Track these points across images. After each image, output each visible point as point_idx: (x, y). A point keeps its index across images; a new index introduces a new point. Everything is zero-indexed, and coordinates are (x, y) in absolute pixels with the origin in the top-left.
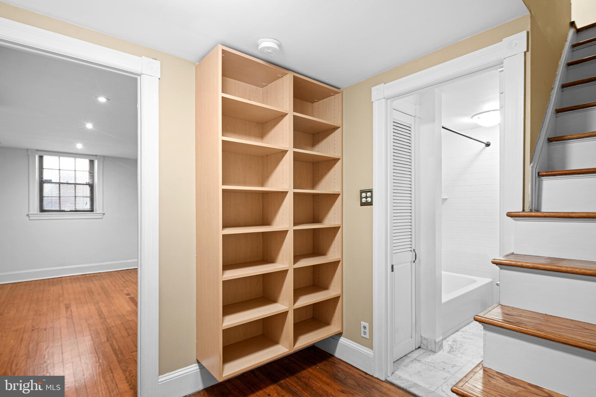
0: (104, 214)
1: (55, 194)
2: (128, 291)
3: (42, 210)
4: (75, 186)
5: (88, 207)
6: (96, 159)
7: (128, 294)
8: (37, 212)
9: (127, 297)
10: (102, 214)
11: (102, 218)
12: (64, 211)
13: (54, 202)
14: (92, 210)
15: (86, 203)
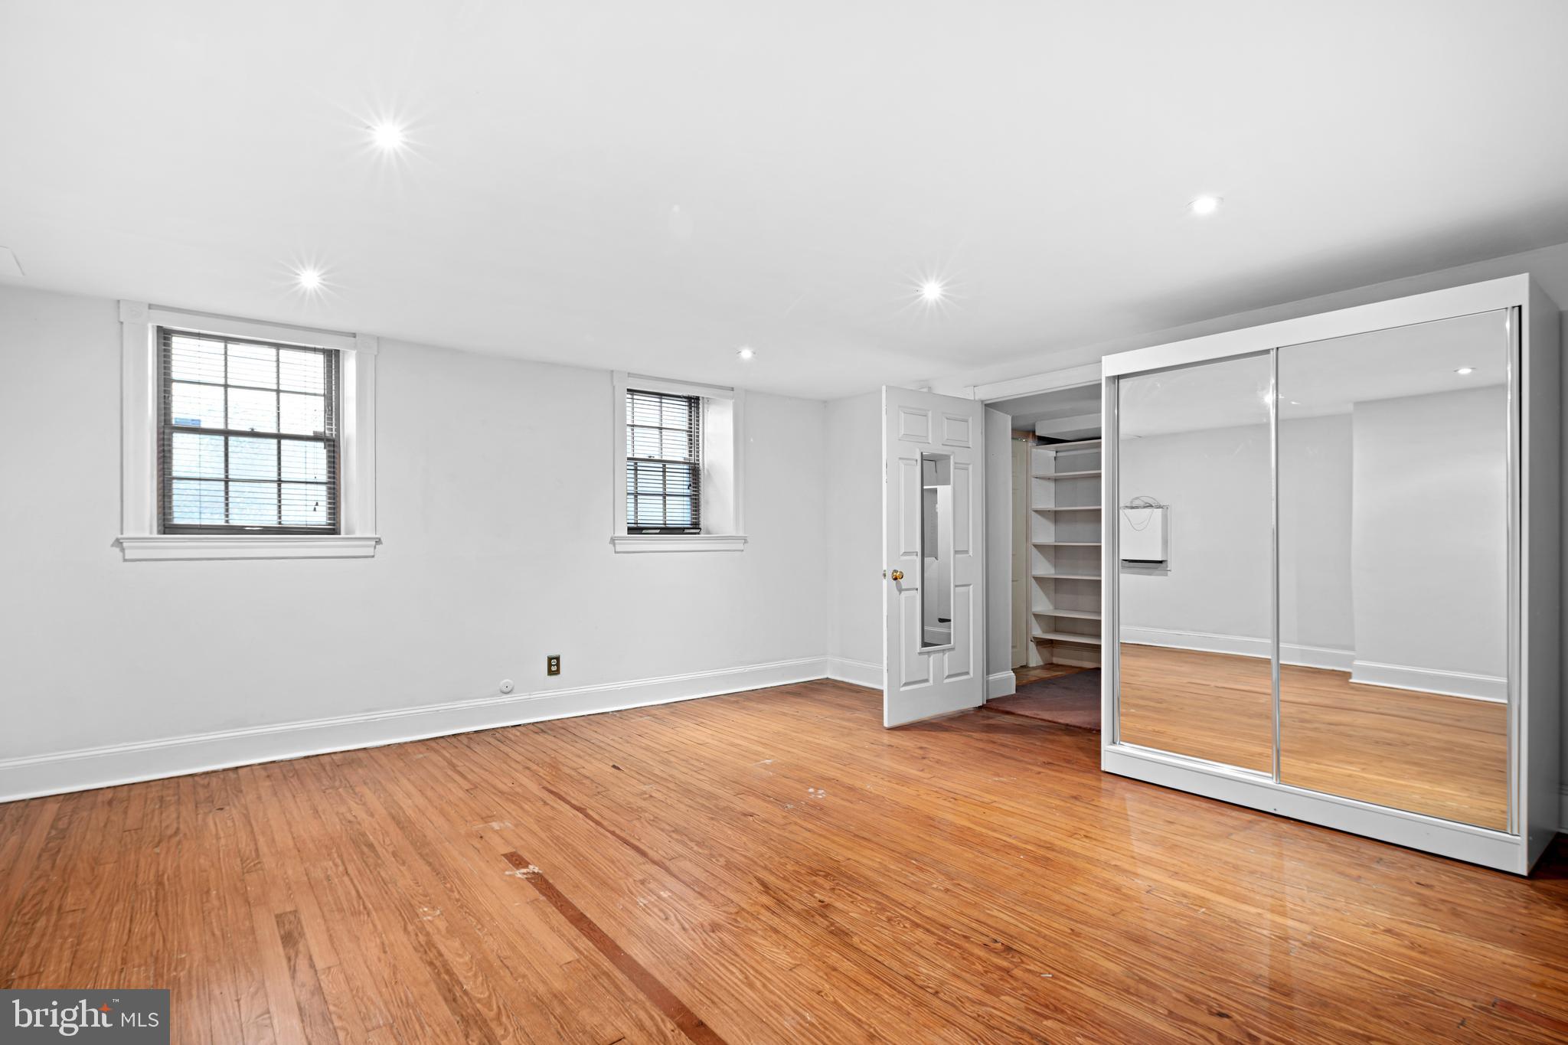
0: (378, 541)
1: (211, 471)
2: (507, 842)
3: (167, 526)
4: (279, 443)
5: (321, 518)
6: (355, 347)
7: (516, 860)
8: (151, 533)
9: (519, 873)
10: (374, 543)
11: (373, 556)
12: (240, 530)
13: (206, 499)
14: (333, 530)
15: (315, 503)
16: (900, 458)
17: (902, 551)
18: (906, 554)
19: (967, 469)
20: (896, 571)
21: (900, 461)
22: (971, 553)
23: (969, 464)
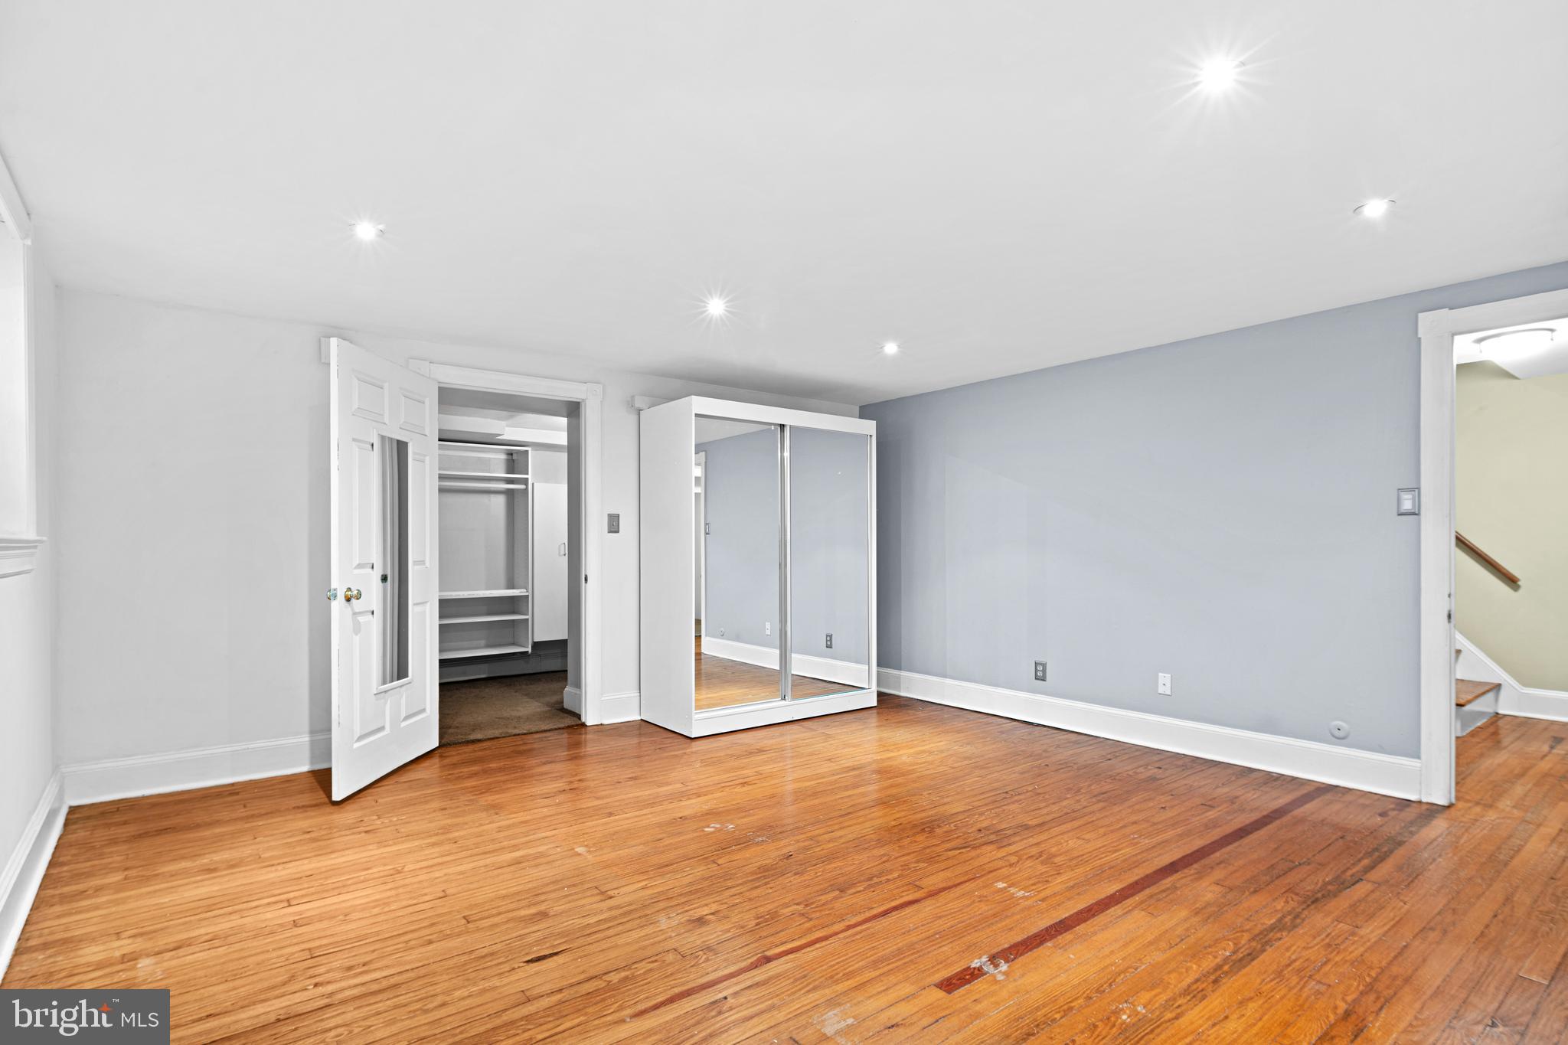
16: (354, 440)
17: (356, 562)
18: (360, 566)
19: (423, 461)
20: (349, 589)
21: (354, 443)
22: (428, 564)
23: (425, 456)
